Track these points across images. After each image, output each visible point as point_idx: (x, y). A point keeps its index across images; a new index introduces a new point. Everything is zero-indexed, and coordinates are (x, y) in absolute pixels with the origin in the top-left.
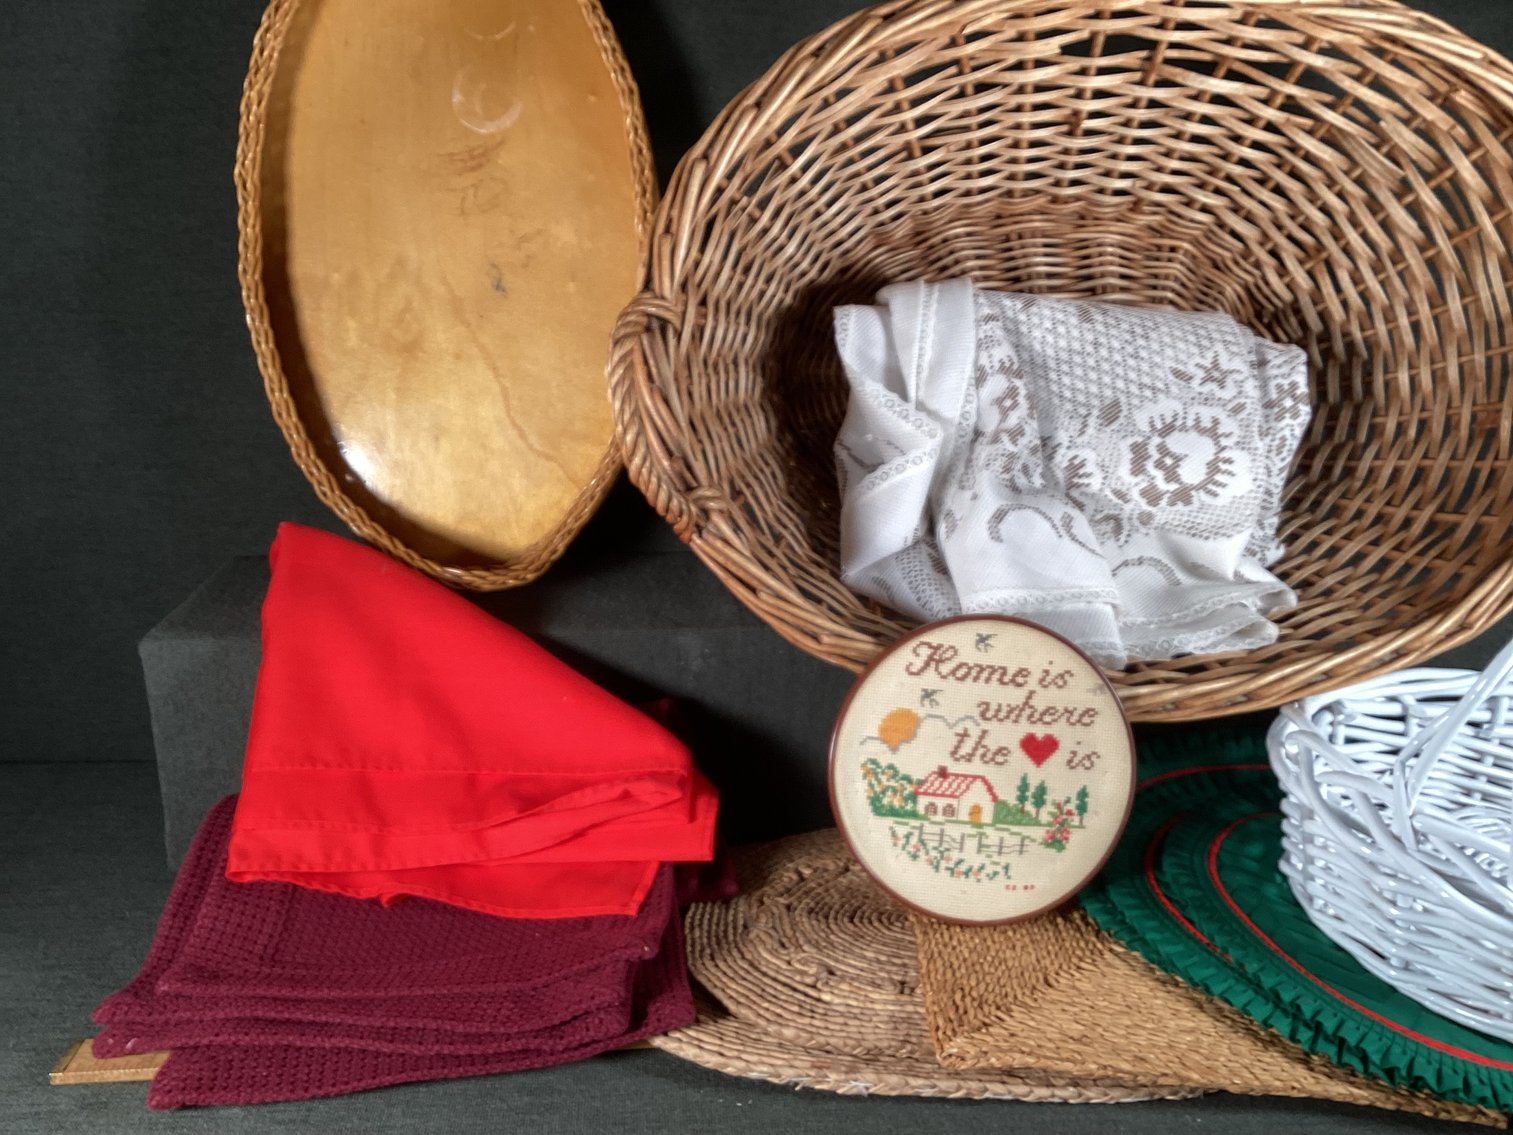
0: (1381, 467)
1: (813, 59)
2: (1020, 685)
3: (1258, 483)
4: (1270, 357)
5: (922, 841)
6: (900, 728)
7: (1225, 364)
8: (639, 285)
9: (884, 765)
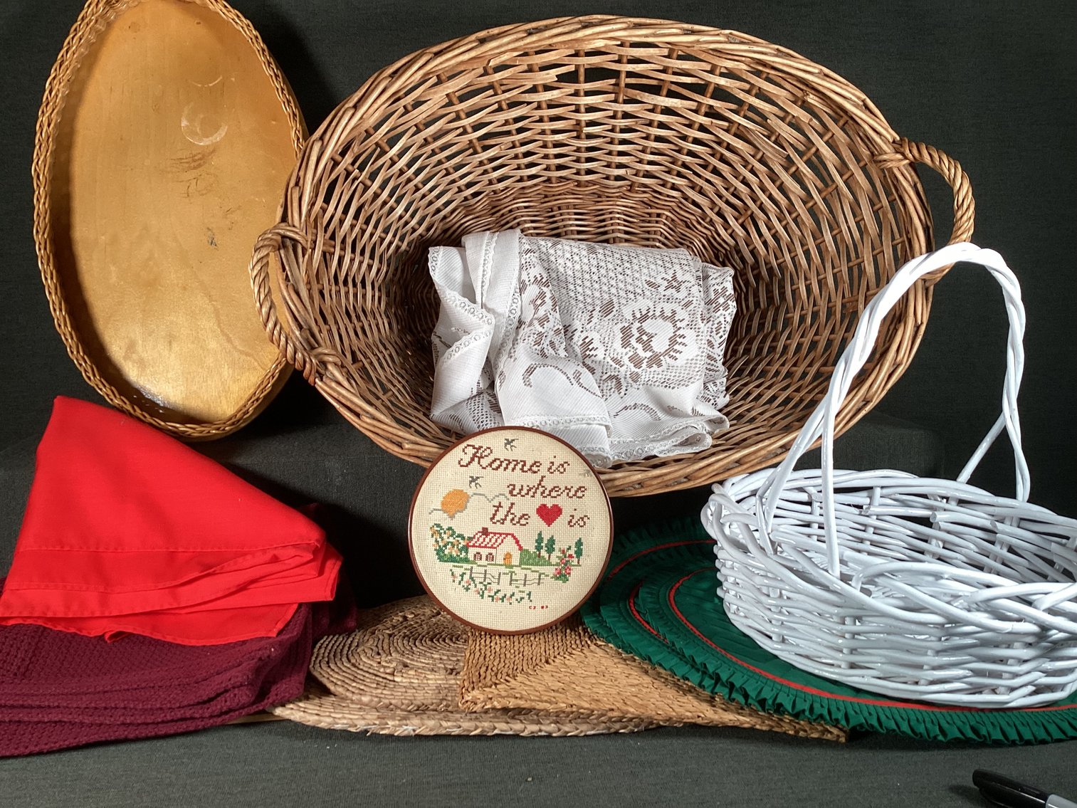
0: (790, 344)
1: (391, 79)
2: (535, 472)
3: (701, 350)
4: (710, 274)
5: (472, 578)
6: (455, 503)
7: (680, 278)
8: (278, 218)
9: (445, 527)
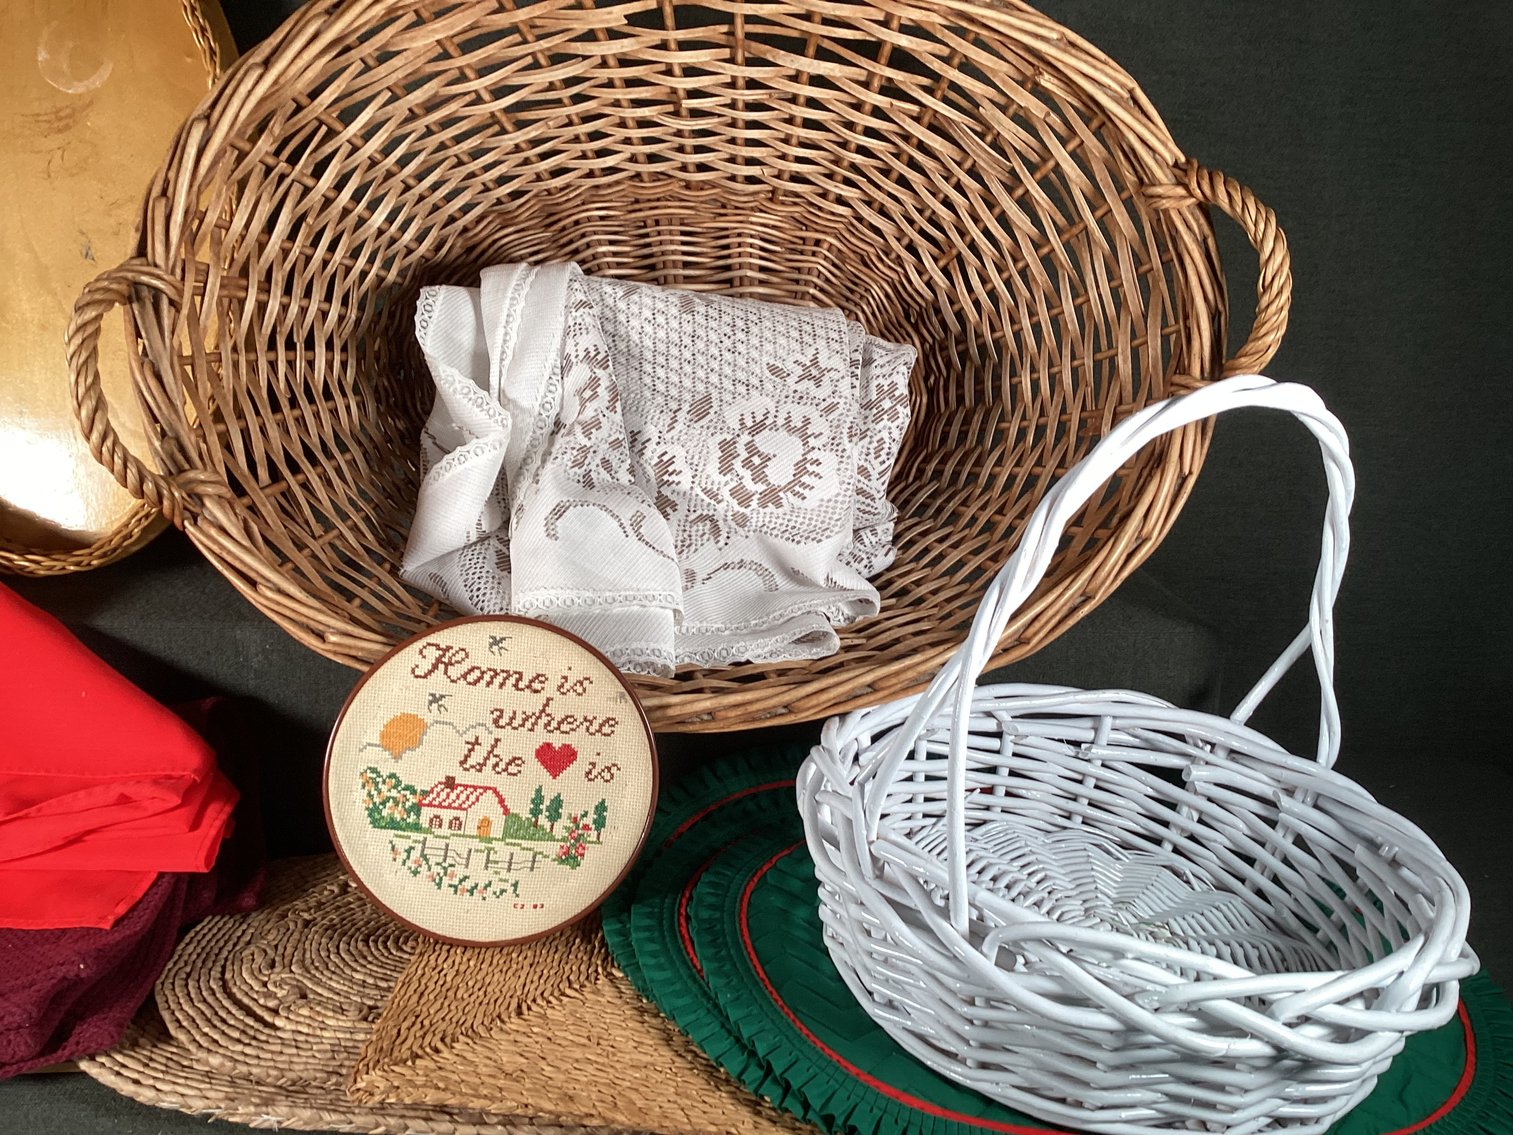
0: (999, 474)
1: (326, 17)
2: (536, 691)
3: (845, 486)
4: (875, 356)
5: (424, 857)
6: (403, 734)
7: (823, 363)
8: (129, 252)
9: (385, 773)
